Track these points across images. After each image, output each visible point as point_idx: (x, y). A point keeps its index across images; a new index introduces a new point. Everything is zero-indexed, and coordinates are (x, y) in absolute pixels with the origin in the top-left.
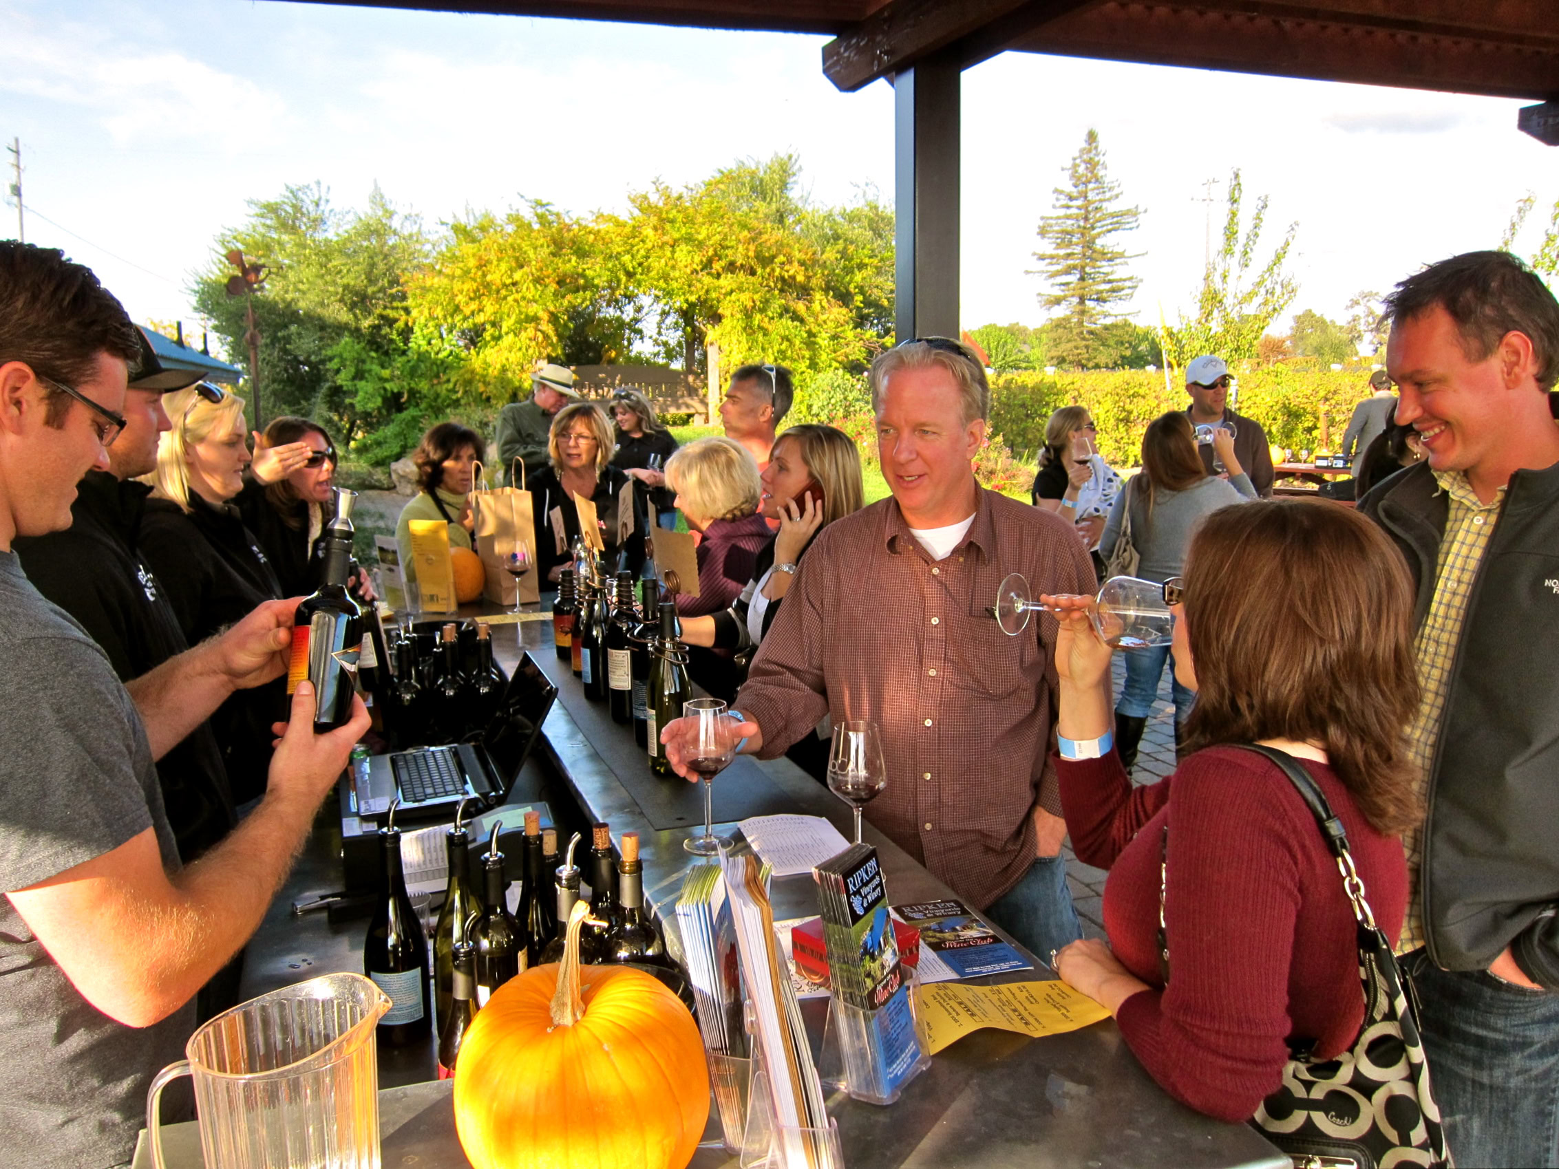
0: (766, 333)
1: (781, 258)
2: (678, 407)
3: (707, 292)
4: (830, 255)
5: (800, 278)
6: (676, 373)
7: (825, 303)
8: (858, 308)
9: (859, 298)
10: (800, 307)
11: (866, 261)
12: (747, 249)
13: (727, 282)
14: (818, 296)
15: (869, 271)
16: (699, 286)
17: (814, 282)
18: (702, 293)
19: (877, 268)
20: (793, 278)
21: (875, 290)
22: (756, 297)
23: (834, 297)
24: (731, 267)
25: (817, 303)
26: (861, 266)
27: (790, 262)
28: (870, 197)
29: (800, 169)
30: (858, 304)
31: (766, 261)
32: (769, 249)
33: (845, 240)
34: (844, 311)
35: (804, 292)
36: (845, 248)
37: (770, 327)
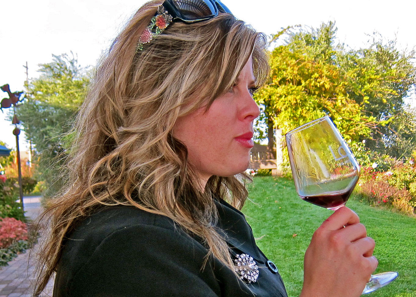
0: (304, 118)
1: (316, 75)
2: (266, 164)
3: (270, 97)
4: (350, 74)
5: (327, 86)
6: (264, 147)
7: (344, 102)
8: (366, 104)
9: (366, 98)
10: (329, 104)
11: (373, 77)
12: (293, 69)
13: (281, 90)
14: (340, 97)
15: (375, 83)
16: (264, 92)
17: (337, 90)
18: (266, 97)
19: (380, 81)
20: (323, 86)
21: (379, 95)
22: (298, 98)
23: (350, 98)
24: (284, 81)
25: (339, 101)
26: (370, 81)
27: (321, 77)
28: (377, 40)
29: (337, 29)
30: (366, 101)
31: (307, 77)
32: (308, 70)
33: (361, 65)
34: (357, 106)
35: (332, 95)
36: (361, 71)
37: (307, 115)
